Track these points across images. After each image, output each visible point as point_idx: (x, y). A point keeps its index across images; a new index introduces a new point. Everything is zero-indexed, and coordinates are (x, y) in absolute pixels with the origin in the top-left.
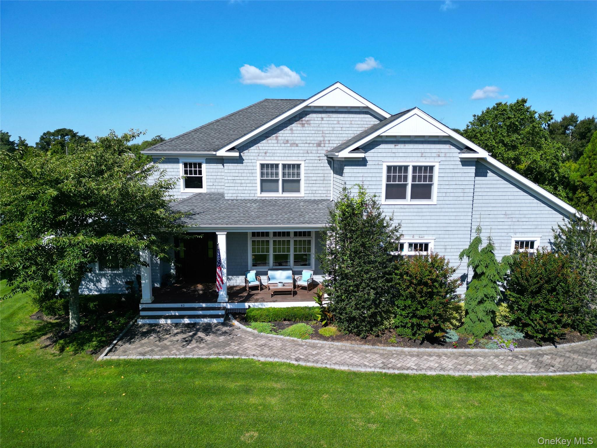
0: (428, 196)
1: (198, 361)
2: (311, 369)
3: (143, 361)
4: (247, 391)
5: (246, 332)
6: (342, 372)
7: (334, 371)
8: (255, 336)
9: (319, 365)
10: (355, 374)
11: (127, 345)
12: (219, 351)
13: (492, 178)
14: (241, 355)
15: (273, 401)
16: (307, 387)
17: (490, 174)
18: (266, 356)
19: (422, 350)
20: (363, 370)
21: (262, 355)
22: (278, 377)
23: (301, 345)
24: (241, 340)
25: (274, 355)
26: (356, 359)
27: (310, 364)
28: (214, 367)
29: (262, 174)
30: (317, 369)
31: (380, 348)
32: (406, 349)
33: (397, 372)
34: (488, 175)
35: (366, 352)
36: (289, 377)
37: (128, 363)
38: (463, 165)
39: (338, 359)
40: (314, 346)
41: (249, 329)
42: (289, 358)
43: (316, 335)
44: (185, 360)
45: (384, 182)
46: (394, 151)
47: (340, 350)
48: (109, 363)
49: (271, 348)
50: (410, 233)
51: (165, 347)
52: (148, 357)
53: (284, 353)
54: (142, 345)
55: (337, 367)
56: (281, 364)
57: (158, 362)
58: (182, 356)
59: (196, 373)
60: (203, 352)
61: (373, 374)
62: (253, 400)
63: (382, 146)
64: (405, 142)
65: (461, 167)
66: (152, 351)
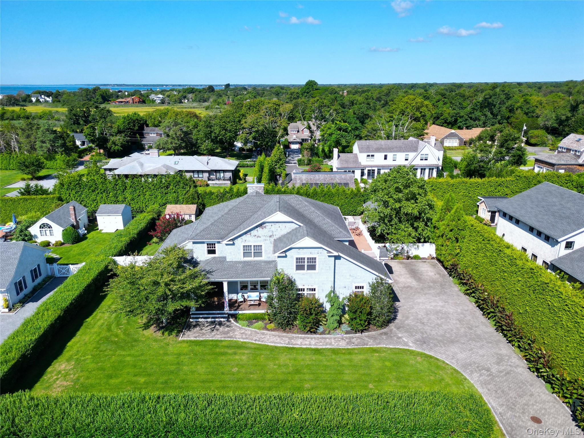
0: (314, 269)
1: (217, 341)
2: (260, 345)
3: (197, 340)
4: (235, 354)
5: (236, 326)
6: (271, 346)
7: (268, 346)
8: (240, 328)
9: (263, 343)
10: (276, 347)
11: (189, 333)
12: (225, 336)
13: (342, 261)
14: (234, 338)
15: (244, 358)
16: (257, 353)
18: (244, 339)
19: (306, 336)
20: (279, 345)
21: (242, 338)
22: (247, 348)
23: (258, 333)
24: (234, 330)
25: (246, 338)
26: (279, 340)
27: (260, 343)
28: (224, 344)
29: (244, 250)
30: (262, 345)
31: (290, 335)
32: (300, 335)
33: (292, 346)
34: (340, 260)
35: (283, 337)
36: (251, 348)
37: (191, 341)
38: (329, 258)
39: (272, 340)
40: (263, 334)
41: (238, 325)
42: (252, 340)
43: (265, 328)
44: (212, 341)
45: (295, 264)
46: (298, 252)
47: (273, 335)
48: (184, 341)
49: (246, 334)
50: (307, 284)
51: (204, 334)
52: (198, 339)
53: (251, 337)
54: (195, 333)
55: (270, 344)
56: (249, 343)
57: (202, 341)
58: (211, 339)
59: (217, 346)
60: (219, 336)
61: (283, 347)
62: (237, 357)
63: (293, 250)
64: (303, 248)
66: (199, 336)
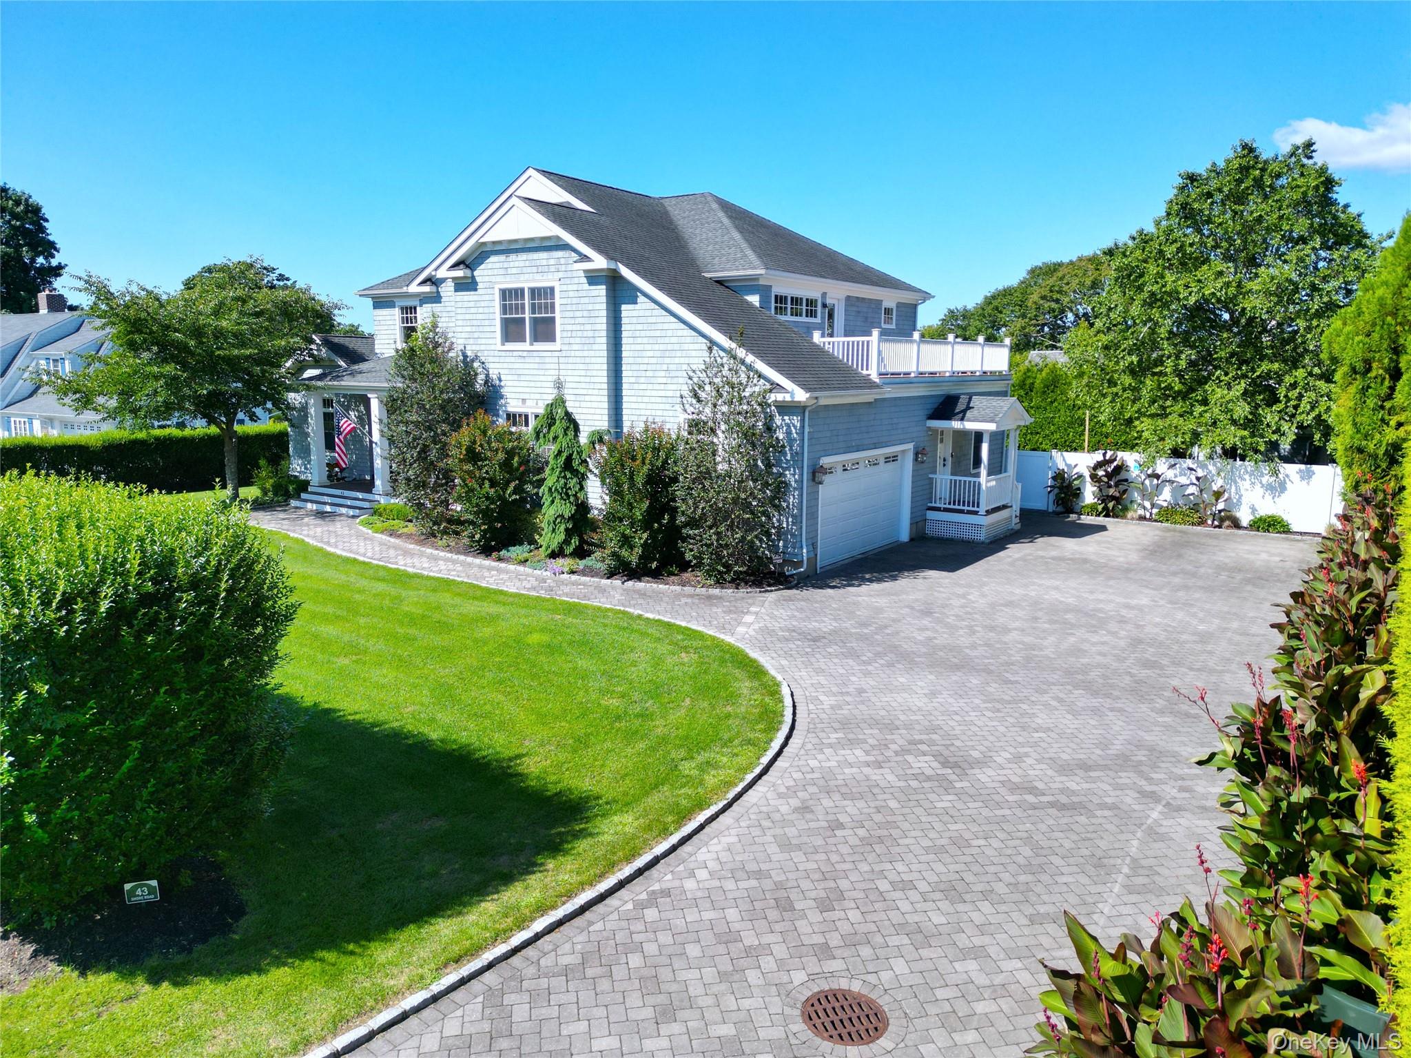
0: (550, 337)
13: (644, 306)
17: (641, 299)
31: (421, 549)
32: (443, 554)
34: (639, 300)
38: (590, 284)
45: (498, 316)
46: (506, 265)
50: (517, 396)
63: (493, 259)
64: (517, 251)
65: (586, 286)
